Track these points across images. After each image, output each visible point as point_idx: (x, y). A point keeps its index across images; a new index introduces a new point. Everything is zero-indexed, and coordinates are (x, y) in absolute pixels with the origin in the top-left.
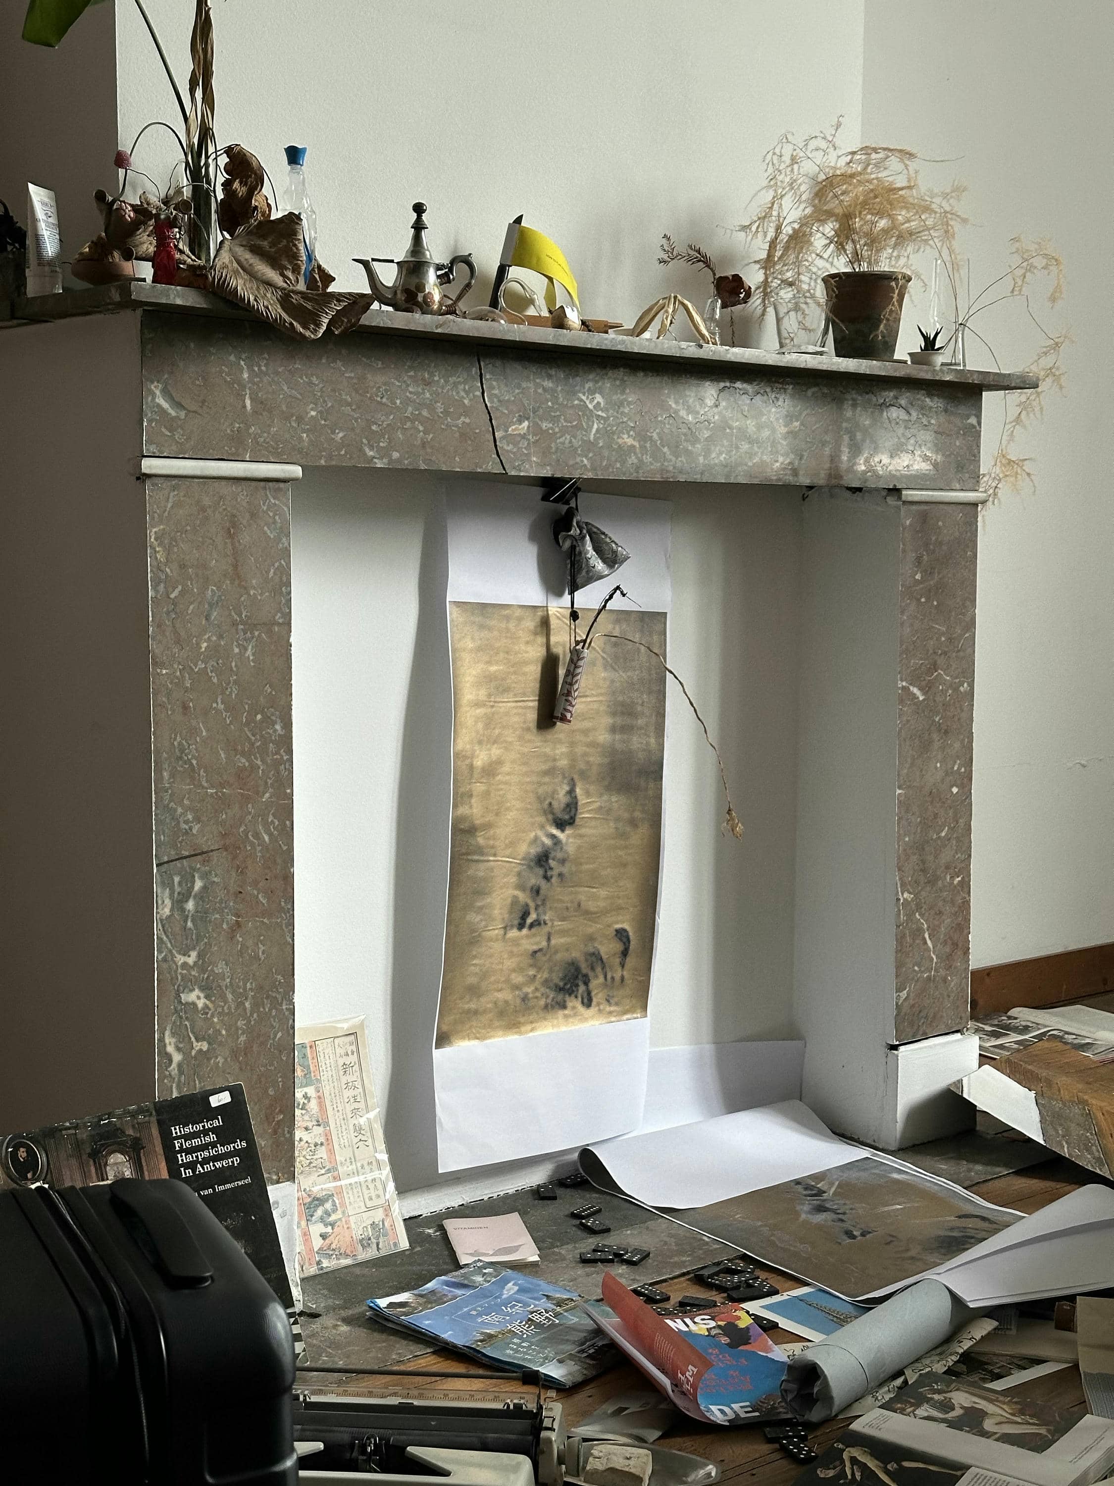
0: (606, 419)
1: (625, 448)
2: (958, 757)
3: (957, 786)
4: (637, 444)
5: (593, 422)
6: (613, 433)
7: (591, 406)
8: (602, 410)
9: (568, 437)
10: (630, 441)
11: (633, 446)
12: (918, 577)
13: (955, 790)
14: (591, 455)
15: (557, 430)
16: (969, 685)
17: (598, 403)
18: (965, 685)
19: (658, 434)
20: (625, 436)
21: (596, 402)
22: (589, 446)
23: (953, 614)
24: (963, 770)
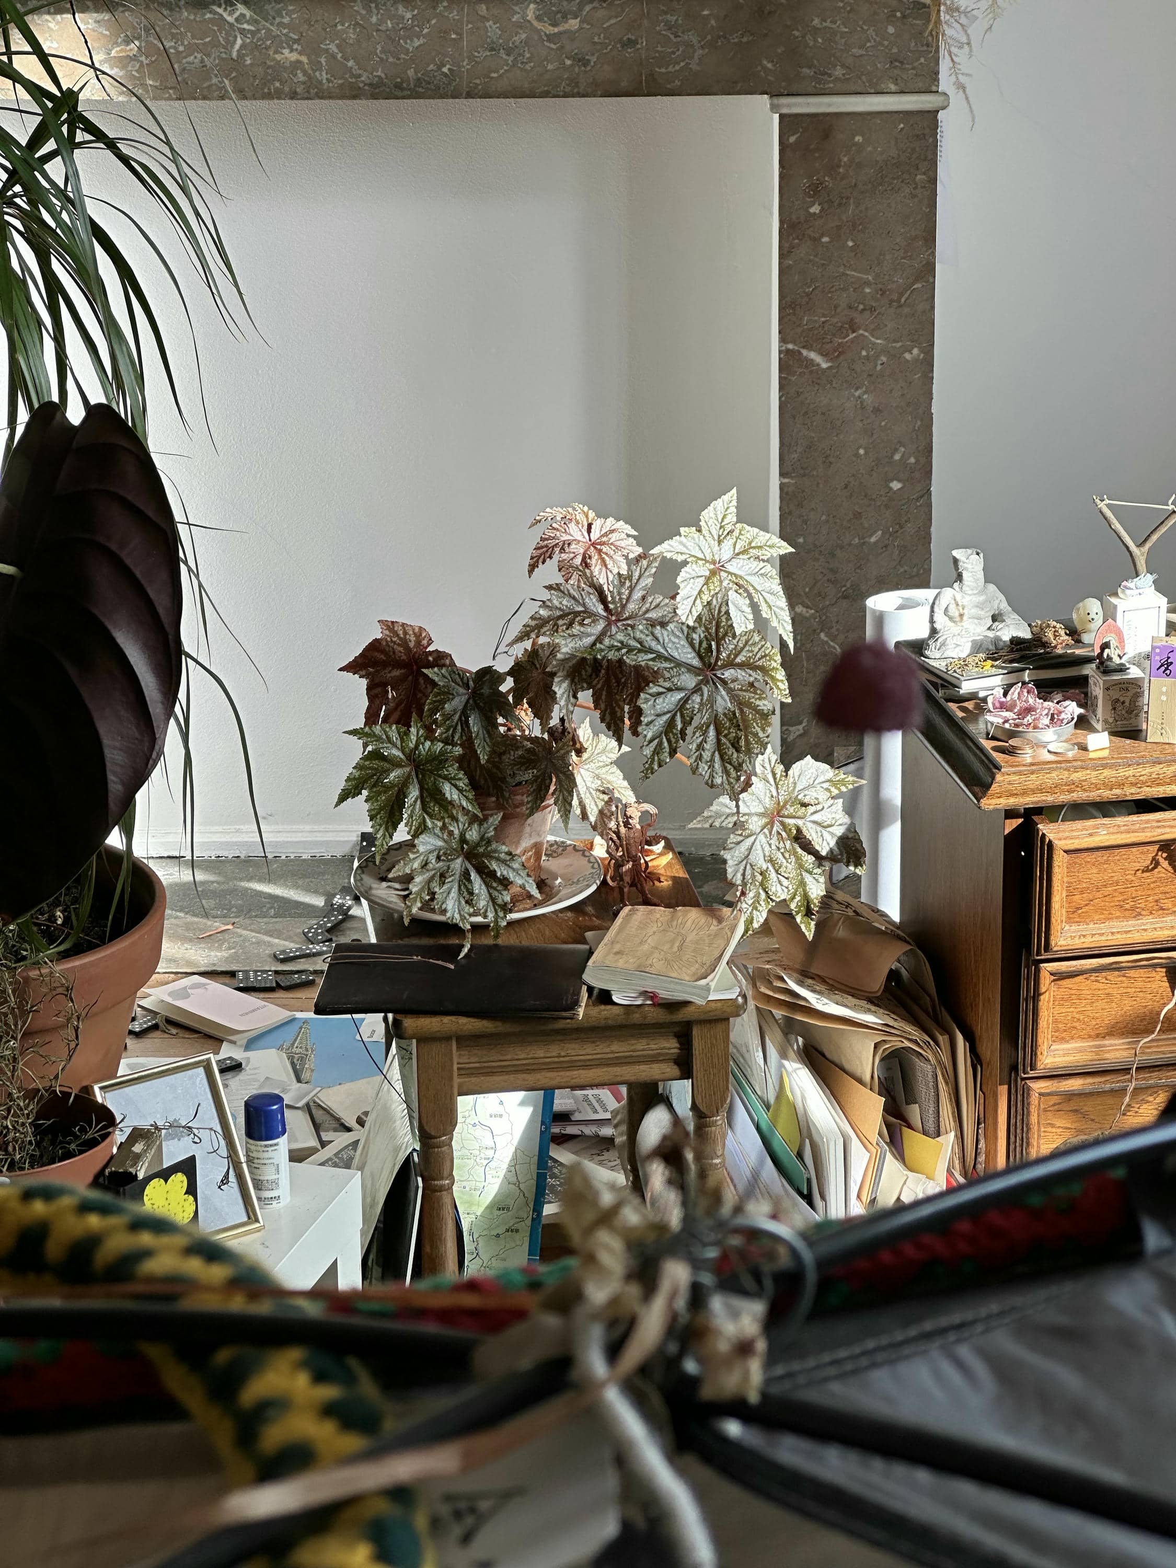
0: (253, 33)
1: (288, 64)
2: (901, 444)
3: (899, 481)
4: (304, 59)
5: (236, 37)
6: (267, 48)
7: (230, 19)
8: (248, 22)
9: (199, 56)
10: (294, 57)
11: (298, 62)
12: (815, 209)
13: (896, 485)
14: (234, 74)
15: (181, 49)
16: (922, 350)
17: (243, 15)
18: (915, 351)
19: (338, 46)
20: (286, 52)
21: (237, 14)
22: (233, 67)
23: (888, 257)
24: (912, 460)
